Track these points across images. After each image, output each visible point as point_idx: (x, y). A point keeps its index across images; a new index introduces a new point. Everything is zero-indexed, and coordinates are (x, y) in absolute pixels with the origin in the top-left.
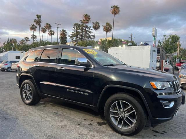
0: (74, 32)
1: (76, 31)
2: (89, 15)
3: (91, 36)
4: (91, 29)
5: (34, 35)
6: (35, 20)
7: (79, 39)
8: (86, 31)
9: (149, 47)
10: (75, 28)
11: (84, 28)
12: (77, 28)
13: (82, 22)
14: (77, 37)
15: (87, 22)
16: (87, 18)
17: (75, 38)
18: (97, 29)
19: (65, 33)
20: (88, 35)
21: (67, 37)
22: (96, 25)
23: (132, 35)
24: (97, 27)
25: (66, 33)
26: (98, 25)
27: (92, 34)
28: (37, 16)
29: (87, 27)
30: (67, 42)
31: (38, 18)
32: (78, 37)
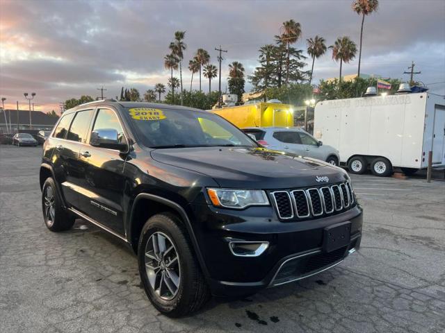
0: (260, 66)
1: (266, 63)
2: (296, 21)
3: (303, 73)
4: (302, 56)
5: (173, 80)
6: (172, 43)
7: (273, 83)
8: (289, 62)
9: (421, 97)
10: (265, 56)
11: (285, 55)
12: (268, 56)
13: (281, 41)
14: (267, 78)
15: (294, 40)
16: (293, 30)
17: (263, 80)
18: (318, 56)
19: (240, 70)
20: (295, 72)
21: (245, 78)
22: (316, 45)
23: (413, 65)
24: (317, 50)
25: (243, 69)
26: (322, 44)
27: (305, 69)
28: (177, 34)
29: (292, 51)
30: (244, 92)
31: (178, 39)
32: (270, 78)
